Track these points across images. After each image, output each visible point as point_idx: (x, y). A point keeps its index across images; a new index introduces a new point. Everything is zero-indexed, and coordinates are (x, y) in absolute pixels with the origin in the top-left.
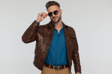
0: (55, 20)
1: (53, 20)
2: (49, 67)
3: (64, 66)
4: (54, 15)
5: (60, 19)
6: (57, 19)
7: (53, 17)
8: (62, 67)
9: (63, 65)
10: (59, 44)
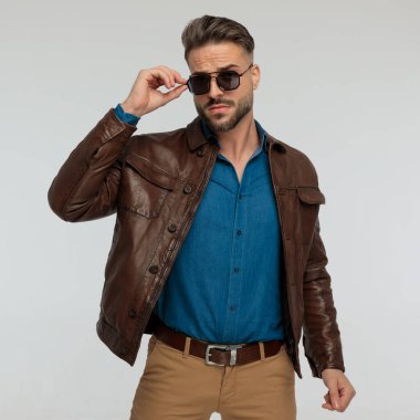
0: (220, 116)
1: (207, 112)
2: (182, 349)
3: (261, 346)
4: (215, 91)
5: (244, 112)
6: (229, 113)
7: (212, 101)
8: (249, 354)
9: (256, 344)
10: (239, 233)
